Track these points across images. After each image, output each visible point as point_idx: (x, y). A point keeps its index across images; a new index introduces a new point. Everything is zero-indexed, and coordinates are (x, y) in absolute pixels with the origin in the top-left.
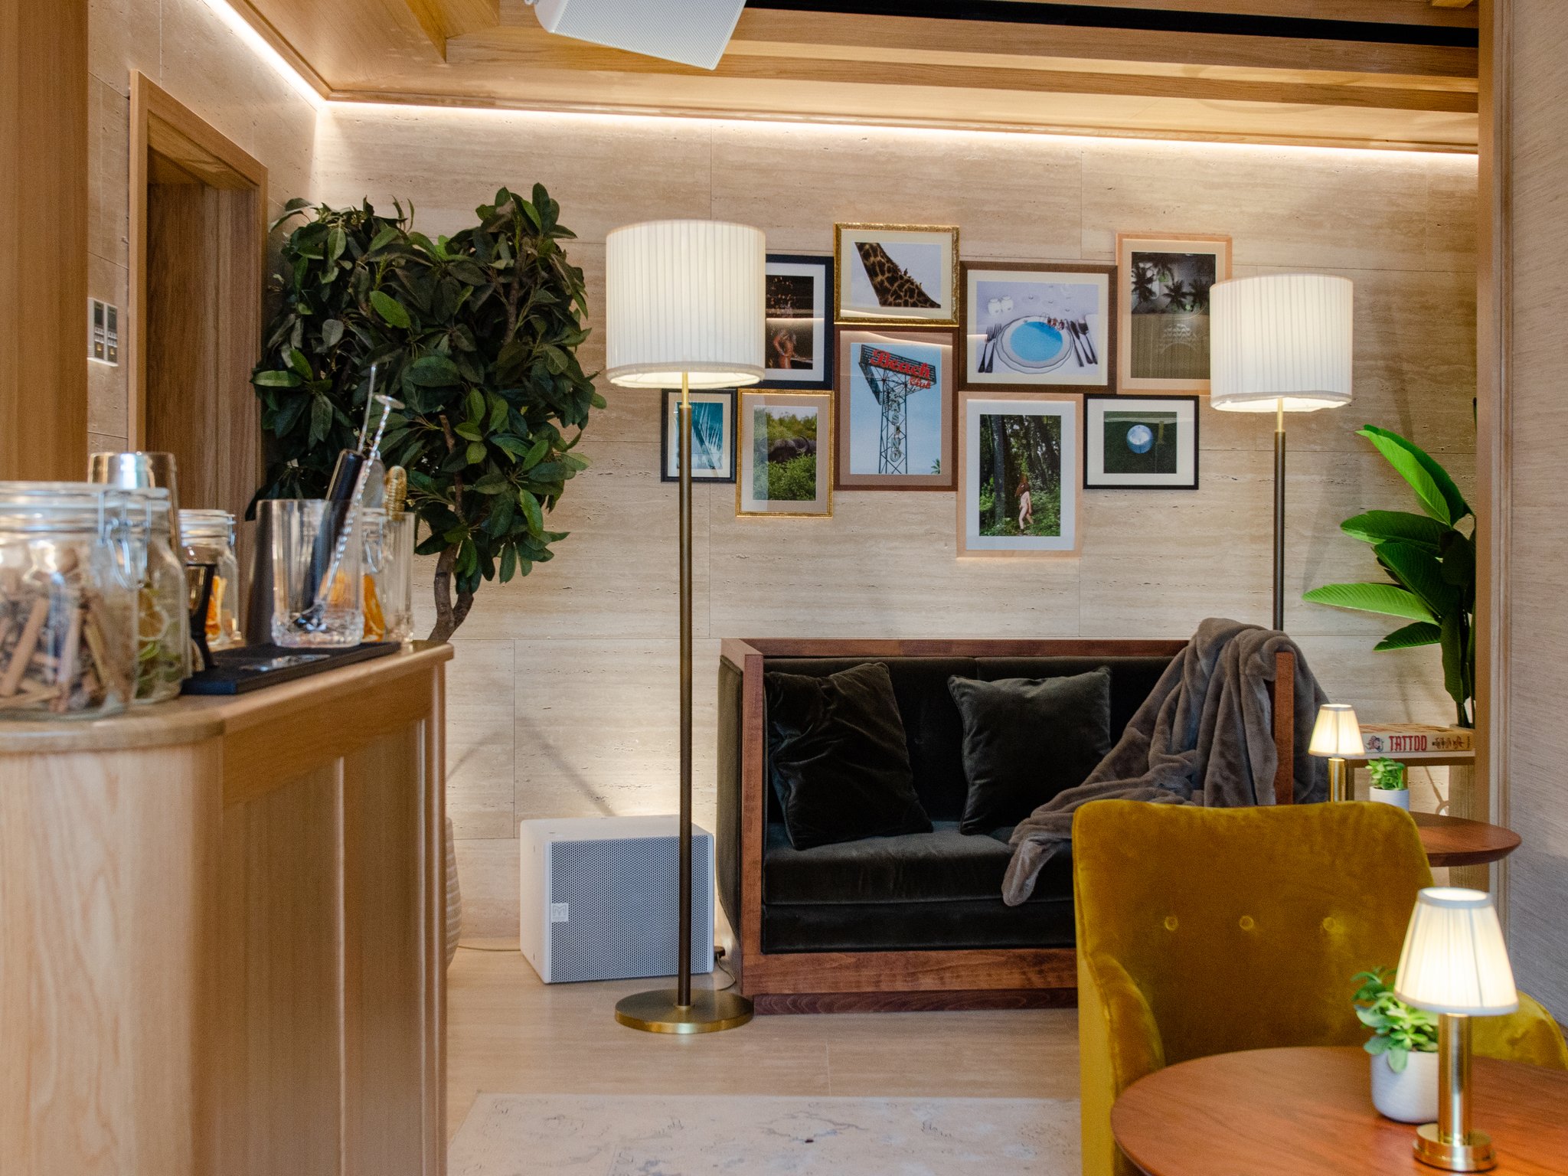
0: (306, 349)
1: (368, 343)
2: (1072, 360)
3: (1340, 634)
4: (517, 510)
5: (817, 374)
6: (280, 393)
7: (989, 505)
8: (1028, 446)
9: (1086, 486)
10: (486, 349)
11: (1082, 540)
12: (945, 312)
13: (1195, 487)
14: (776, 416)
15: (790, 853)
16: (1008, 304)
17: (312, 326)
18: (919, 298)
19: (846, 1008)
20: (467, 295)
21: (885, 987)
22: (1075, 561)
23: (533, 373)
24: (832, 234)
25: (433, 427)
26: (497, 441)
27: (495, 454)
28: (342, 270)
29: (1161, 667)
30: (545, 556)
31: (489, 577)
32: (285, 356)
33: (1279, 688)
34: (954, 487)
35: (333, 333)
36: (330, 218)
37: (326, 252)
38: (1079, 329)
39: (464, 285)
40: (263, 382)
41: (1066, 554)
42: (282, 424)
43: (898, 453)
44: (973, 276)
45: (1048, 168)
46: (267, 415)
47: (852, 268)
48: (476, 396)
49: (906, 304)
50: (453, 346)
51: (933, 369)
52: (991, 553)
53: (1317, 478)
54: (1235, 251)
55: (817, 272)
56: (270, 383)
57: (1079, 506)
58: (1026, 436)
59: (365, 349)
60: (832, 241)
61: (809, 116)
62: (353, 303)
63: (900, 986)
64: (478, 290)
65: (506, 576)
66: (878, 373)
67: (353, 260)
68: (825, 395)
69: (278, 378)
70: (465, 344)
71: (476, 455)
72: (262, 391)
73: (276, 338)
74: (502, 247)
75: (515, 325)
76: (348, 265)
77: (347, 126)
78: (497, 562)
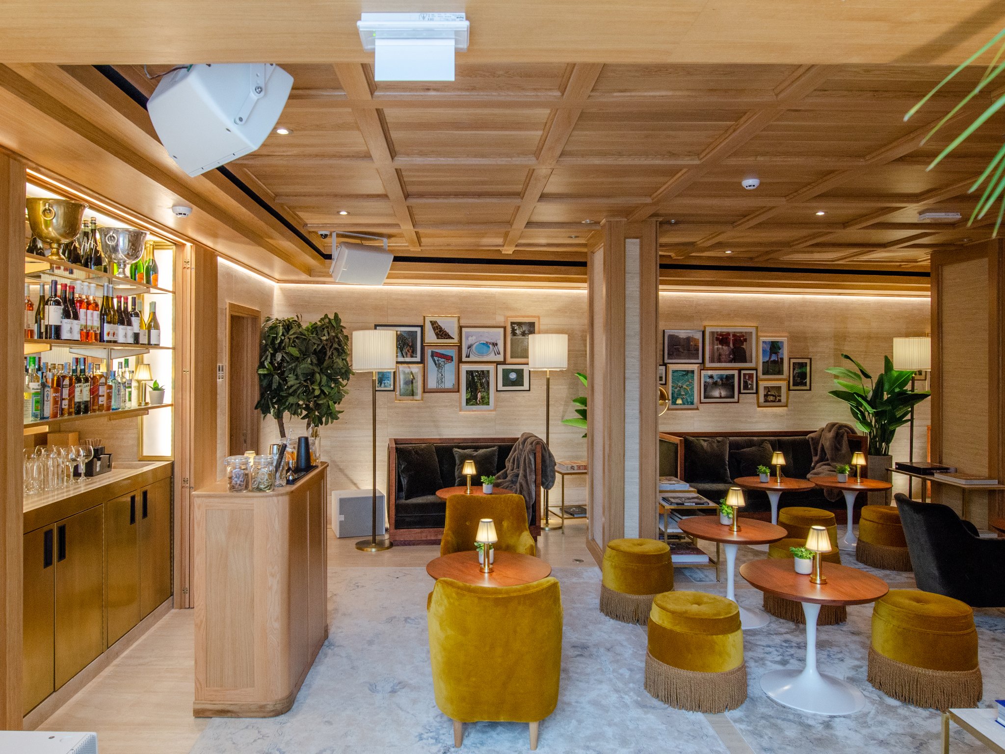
0: (271, 363)
1: (288, 359)
2: (493, 354)
3: (573, 433)
4: (329, 406)
5: (418, 359)
6: (264, 375)
7: (469, 397)
8: (480, 379)
9: (497, 391)
10: (320, 362)
11: (496, 407)
12: (456, 340)
13: (529, 390)
14: (406, 372)
15: (403, 501)
16: (474, 338)
17: (273, 356)
18: (447, 336)
19: (418, 544)
20: (315, 347)
21: (429, 538)
22: (494, 413)
23: (334, 367)
24: (423, 318)
25: (305, 384)
26: (323, 388)
27: (322, 392)
28: (281, 339)
29: (512, 446)
30: (337, 418)
31: (322, 424)
32: (266, 364)
33: (537, 455)
34: (458, 391)
35: (279, 357)
36: (278, 322)
37: (277, 334)
38: (495, 344)
39: (315, 344)
40: (259, 372)
41: (491, 411)
42: (265, 383)
43: (442, 382)
44: (464, 329)
45: (486, 297)
46: (261, 380)
47: (428, 327)
48: (318, 376)
49: (444, 338)
50: (311, 361)
51: (452, 357)
52: (469, 411)
53: (566, 387)
54: (541, 321)
55: (418, 330)
56: (262, 372)
57: (495, 397)
58: (479, 376)
59: (288, 362)
60: (423, 321)
61: (416, 284)
62: (284, 348)
63: (433, 538)
64: (318, 345)
65: (327, 423)
66: (436, 358)
67: (285, 336)
68: (421, 365)
69: (264, 371)
70: (315, 361)
71: (317, 393)
72: (260, 375)
73: (263, 359)
74: (325, 332)
75: (329, 353)
76: (283, 338)
77: (283, 290)
78: (324, 419)
